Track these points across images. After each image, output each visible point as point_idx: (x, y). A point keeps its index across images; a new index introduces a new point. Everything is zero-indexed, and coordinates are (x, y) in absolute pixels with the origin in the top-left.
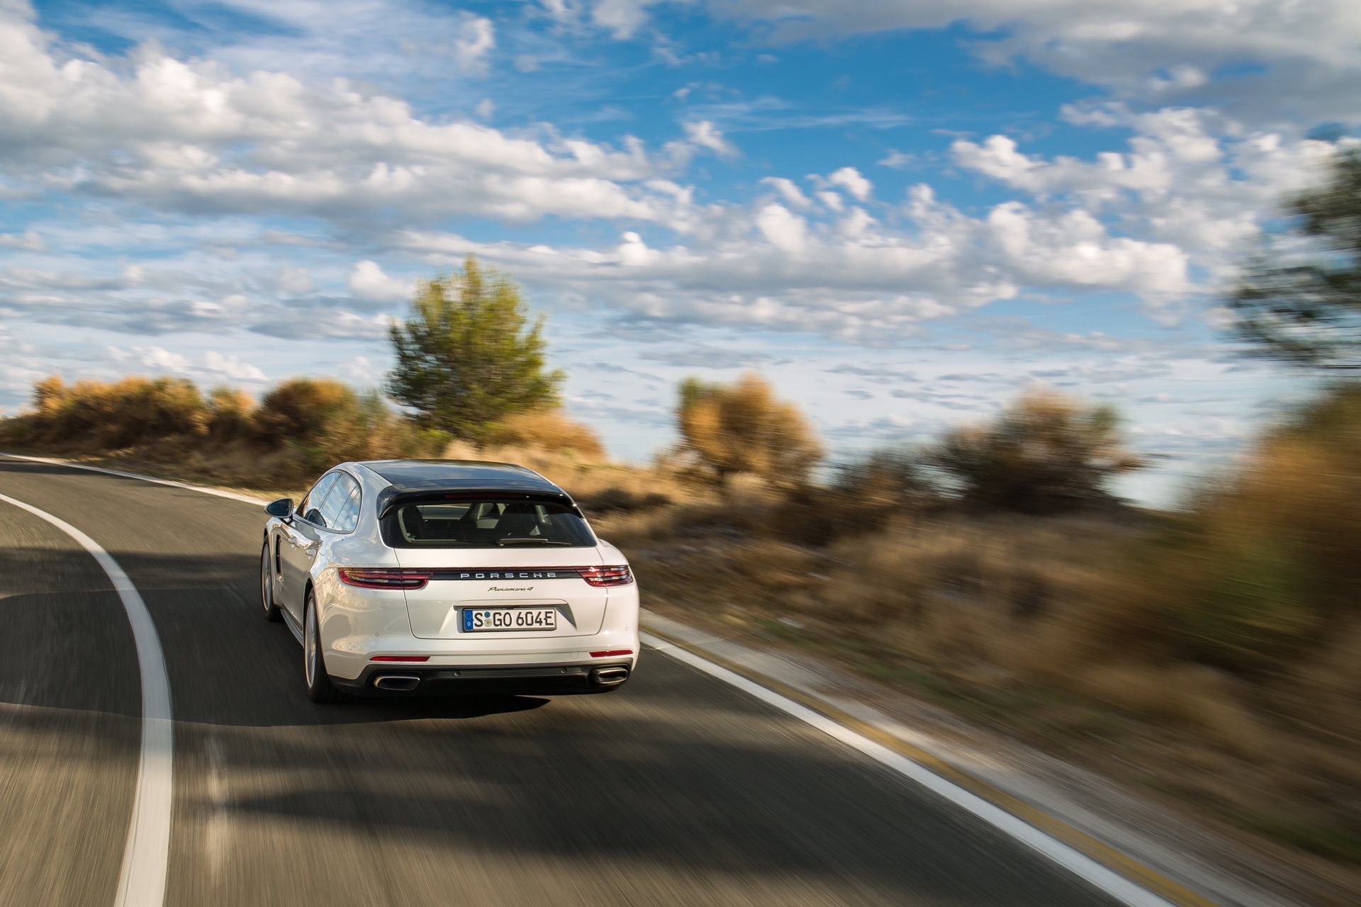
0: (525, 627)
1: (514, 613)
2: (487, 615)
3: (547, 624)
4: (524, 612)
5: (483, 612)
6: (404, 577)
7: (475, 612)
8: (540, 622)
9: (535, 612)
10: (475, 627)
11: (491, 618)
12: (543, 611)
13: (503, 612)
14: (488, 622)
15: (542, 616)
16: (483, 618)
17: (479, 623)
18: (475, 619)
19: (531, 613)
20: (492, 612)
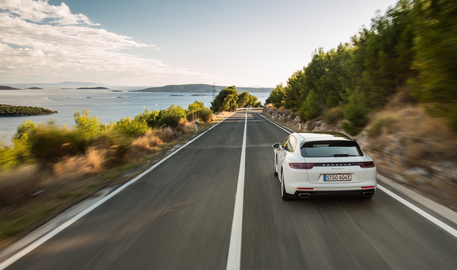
0: (342, 180)
1: (339, 176)
2: (331, 176)
3: (348, 179)
4: (341, 175)
5: (329, 175)
6: (307, 166)
7: (327, 176)
8: (346, 178)
9: (345, 175)
10: (327, 180)
11: (332, 177)
12: (347, 175)
13: (335, 175)
14: (331, 178)
15: (347, 177)
16: (329, 177)
17: (328, 179)
18: (327, 177)
19: (344, 176)
20: (332, 176)
